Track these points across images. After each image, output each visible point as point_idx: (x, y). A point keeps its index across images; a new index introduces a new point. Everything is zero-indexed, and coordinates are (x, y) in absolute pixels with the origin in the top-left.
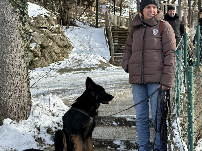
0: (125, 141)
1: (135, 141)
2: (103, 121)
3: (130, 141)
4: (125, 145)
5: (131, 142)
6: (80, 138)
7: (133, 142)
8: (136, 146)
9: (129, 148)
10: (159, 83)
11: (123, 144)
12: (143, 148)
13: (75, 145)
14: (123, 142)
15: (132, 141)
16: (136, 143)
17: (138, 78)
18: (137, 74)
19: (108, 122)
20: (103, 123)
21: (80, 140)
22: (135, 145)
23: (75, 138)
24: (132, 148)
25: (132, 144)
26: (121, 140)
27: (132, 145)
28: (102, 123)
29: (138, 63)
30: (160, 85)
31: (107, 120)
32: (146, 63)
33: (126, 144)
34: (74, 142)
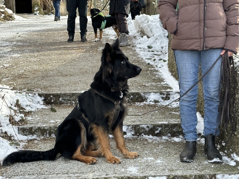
0: (133, 126)
1: (146, 124)
2: (63, 99)
3: (139, 125)
4: (133, 131)
5: (141, 126)
6: (104, 130)
7: (143, 126)
8: (147, 131)
9: (138, 134)
10: (222, 49)
11: (130, 129)
12: (192, 135)
13: (98, 139)
14: (130, 127)
15: (143, 124)
16: (148, 127)
17: (195, 42)
18: (194, 37)
19: (70, 101)
20: (63, 102)
21: (105, 133)
22: (147, 129)
23: (97, 129)
24: (143, 134)
25: (143, 128)
26: (127, 125)
27: (143, 130)
28: (61, 103)
29: (195, 22)
30: (224, 51)
31: (68, 98)
32: (207, 22)
33: (135, 130)
34: (96, 136)
